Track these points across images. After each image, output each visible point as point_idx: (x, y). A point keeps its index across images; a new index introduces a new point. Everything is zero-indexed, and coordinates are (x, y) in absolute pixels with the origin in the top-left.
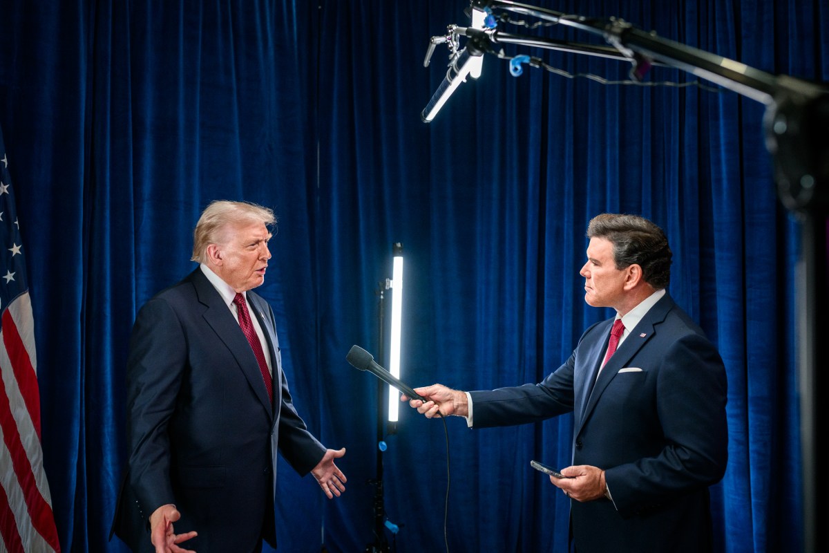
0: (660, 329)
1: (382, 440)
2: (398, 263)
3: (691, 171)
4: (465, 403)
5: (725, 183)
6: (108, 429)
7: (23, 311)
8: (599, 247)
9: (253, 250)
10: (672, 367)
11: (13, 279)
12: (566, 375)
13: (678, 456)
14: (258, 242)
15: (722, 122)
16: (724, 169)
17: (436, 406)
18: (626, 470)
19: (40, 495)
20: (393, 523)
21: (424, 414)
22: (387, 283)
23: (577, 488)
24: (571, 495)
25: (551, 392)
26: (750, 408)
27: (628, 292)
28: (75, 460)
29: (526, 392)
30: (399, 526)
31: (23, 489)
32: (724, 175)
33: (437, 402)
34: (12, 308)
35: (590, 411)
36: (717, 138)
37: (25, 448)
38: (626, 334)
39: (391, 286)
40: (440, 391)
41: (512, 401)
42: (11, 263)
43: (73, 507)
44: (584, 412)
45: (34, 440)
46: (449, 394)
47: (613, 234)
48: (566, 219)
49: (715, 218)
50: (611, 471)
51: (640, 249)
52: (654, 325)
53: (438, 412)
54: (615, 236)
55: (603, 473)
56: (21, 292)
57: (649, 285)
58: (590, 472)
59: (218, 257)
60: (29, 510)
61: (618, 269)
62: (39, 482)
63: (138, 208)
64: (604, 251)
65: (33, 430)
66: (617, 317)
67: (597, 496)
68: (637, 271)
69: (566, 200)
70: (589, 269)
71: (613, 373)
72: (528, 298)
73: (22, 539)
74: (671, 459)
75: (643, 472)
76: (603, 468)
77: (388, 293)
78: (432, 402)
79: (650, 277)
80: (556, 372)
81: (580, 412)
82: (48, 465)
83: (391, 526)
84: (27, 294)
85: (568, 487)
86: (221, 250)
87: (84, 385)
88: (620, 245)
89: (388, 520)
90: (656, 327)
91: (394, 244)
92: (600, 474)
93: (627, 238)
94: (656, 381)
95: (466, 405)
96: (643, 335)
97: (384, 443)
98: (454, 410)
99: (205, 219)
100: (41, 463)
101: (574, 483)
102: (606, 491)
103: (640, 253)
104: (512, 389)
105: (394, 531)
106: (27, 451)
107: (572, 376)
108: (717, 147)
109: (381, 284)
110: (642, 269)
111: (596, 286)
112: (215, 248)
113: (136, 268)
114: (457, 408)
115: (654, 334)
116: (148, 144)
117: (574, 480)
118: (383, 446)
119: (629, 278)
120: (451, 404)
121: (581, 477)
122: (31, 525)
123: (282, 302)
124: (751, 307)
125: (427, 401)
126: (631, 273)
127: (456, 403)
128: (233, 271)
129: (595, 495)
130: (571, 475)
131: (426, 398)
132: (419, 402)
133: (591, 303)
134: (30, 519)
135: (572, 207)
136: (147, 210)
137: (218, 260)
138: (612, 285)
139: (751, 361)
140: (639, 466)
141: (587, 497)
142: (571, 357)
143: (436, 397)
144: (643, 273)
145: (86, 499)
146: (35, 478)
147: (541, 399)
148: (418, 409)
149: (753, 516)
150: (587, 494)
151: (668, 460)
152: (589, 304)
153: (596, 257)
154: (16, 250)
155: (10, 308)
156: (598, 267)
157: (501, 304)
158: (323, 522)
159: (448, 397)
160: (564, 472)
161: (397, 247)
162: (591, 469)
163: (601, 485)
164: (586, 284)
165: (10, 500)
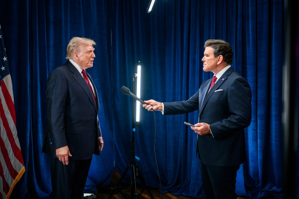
0: (229, 77)
1: (134, 128)
2: (139, 68)
3: (239, 38)
4: (161, 106)
5: (251, 43)
6: (40, 125)
7: (8, 80)
8: (209, 50)
9: (89, 54)
10: (233, 88)
11: (4, 69)
12: (196, 97)
13: (235, 117)
14: (91, 51)
15: (250, 21)
16: (251, 37)
17: (152, 106)
18: (217, 124)
19: (16, 146)
20: (138, 157)
21: (147, 110)
22: (135, 75)
23: (200, 130)
24: (198, 133)
25: (191, 103)
26: (258, 119)
27: (218, 65)
28: (28, 135)
29: (182, 103)
30: (140, 158)
31: (10, 142)
32: (251, 40)
33: (152, 105)
34: (4, 79)
35: (205, 105)
36: (249, 27)
37: (11, 128)
38: (217, 80)
39: (137, 76)
40: (153, 101)
41: (177, 106)
42: (3, 64)
43: (28, 151)
44: (202, 106)
45: (14, 127)
46: (156, 103)
47: (213, 45)
48: (197, 56)
49: (247, 54)
50: (212, 125)
51: (223, 50)
52: (227, 76)
53: (152, 109)
54: (214, 46)
55: (209, 125)
56: (7, 74)
57: (225, 63)
58: (205, 125)
59: (77, 57)
60: (13, 150)
61: (215, 57)
62: (16, 141)
63: (48, 50)
64: (210, 51)
65: (13, 123)
66: (214, 75)
67: (207, 133)
68: (221, 57)
69: (197, 49)
70: (205, 58)
71: (213, 92)
72: (184, 83)
73: (11, 159)
74: (233, 119)
75: (222, 123)
76: (209, 124)
77: (136, 78)
78: (150, 105)
79: (226, 60)
80: (193, 96)
81: (201, 107)
82: (19, 136)
83: (137, 158)
84: (10, 75)
85: (197, 130)
86: (78, 54)
87: (31, 109)
88: (216, 48)
89: (136, 156)
90: (228, 76)
91: (138, 61)
92: (208, 125)
93: (218, 46)
94: (228, 93)
95: (162, 107)
96: (223, 79)
97: (134, 129)
98: (157, 109)
99: (71, 44)
100: (16, 135)
101: (199, 128)
102: (210, 131)
103: (222, 51)
104: (178, 102)
105: (138, 160)
106: (11, 130)
107: (198, 97)
108: (249, 30)
109: (133, 75)
110: (223, 57)
111: (207, 63)
112: (76, 53)
113: (48, 70)
114: (158, 108)
115: (227, 79)
116: (52, 27)
117: (199, 127)
118: (134, 130)
119: (219, 60)
120: (157, 106)
121: (201, 126)
122: (13, 155)
123: (99, 85)
124: (259, 85)
125: (148, 105)
126: (219, 58)
127: (158, 106)
128: (82, 62)
129: (206, 132)
130: (198, 126)
131: (148, 104)
132: (146, 105)
133: (206, 70)
134: (13, 153)
135: (199, 51)
136: (52, 51)
137: (77, 58)
138: (213, 63)
139: (259, 102)
140: (221, 122)
141: (203, 133)
142: (198, 91)
143: (151, 104)
144: (223, 58)
145: (33, 148)
146: (15, 140)
147: (187, 105)
148: (145, 108)
149: (258, 154)
150: (203, 132)
151: (231, 119)
152: (204, 71)
153: (207, 53)
154: (5, 59)
155: (3, 79)
156: (208, 57)
157: (174, 85)
158: (114, 160)
159: (155, 104)
160: (195, 125)
161: (139, 62)
162: (205, 124)
163: (208, 129)
164: (204, 64)
165: (6, 145)
